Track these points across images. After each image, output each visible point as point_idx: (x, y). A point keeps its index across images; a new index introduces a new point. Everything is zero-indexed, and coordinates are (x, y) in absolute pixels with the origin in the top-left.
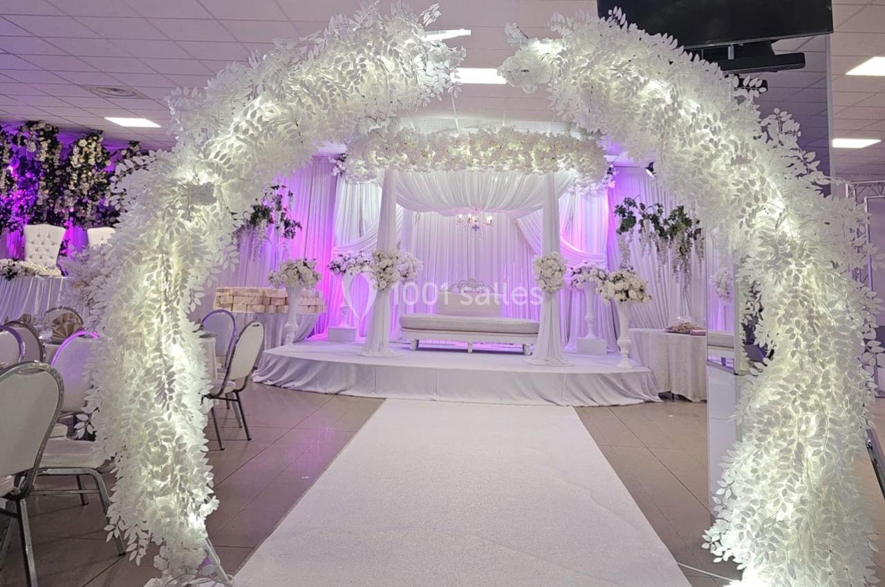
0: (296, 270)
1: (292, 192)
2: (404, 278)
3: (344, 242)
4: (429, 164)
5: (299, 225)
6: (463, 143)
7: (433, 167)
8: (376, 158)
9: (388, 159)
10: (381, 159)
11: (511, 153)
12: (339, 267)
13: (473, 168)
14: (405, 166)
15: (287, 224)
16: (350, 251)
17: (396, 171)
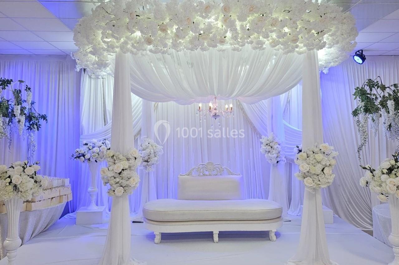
0: (9, 180)
1: (29, 86)
2: (146, 163)
3: (90, 130)
4: (169, 42)
5: (44, 117)
6: (213, 11)
7: (175, 45)
8: (102, 39)
9: (118, 39)
10: (109, 40)
11: (274, 23)
12: (84, 156)
13: (225, 47)
14: (138, 45)
15: (29, 118)
16: (94, 140)
17: (128, 55)
